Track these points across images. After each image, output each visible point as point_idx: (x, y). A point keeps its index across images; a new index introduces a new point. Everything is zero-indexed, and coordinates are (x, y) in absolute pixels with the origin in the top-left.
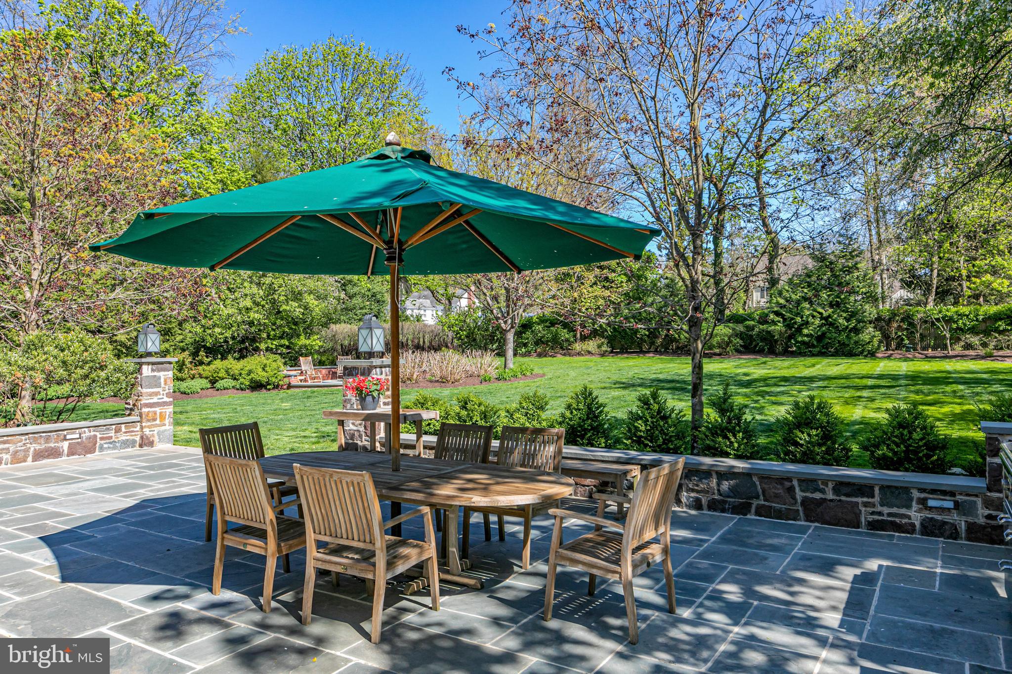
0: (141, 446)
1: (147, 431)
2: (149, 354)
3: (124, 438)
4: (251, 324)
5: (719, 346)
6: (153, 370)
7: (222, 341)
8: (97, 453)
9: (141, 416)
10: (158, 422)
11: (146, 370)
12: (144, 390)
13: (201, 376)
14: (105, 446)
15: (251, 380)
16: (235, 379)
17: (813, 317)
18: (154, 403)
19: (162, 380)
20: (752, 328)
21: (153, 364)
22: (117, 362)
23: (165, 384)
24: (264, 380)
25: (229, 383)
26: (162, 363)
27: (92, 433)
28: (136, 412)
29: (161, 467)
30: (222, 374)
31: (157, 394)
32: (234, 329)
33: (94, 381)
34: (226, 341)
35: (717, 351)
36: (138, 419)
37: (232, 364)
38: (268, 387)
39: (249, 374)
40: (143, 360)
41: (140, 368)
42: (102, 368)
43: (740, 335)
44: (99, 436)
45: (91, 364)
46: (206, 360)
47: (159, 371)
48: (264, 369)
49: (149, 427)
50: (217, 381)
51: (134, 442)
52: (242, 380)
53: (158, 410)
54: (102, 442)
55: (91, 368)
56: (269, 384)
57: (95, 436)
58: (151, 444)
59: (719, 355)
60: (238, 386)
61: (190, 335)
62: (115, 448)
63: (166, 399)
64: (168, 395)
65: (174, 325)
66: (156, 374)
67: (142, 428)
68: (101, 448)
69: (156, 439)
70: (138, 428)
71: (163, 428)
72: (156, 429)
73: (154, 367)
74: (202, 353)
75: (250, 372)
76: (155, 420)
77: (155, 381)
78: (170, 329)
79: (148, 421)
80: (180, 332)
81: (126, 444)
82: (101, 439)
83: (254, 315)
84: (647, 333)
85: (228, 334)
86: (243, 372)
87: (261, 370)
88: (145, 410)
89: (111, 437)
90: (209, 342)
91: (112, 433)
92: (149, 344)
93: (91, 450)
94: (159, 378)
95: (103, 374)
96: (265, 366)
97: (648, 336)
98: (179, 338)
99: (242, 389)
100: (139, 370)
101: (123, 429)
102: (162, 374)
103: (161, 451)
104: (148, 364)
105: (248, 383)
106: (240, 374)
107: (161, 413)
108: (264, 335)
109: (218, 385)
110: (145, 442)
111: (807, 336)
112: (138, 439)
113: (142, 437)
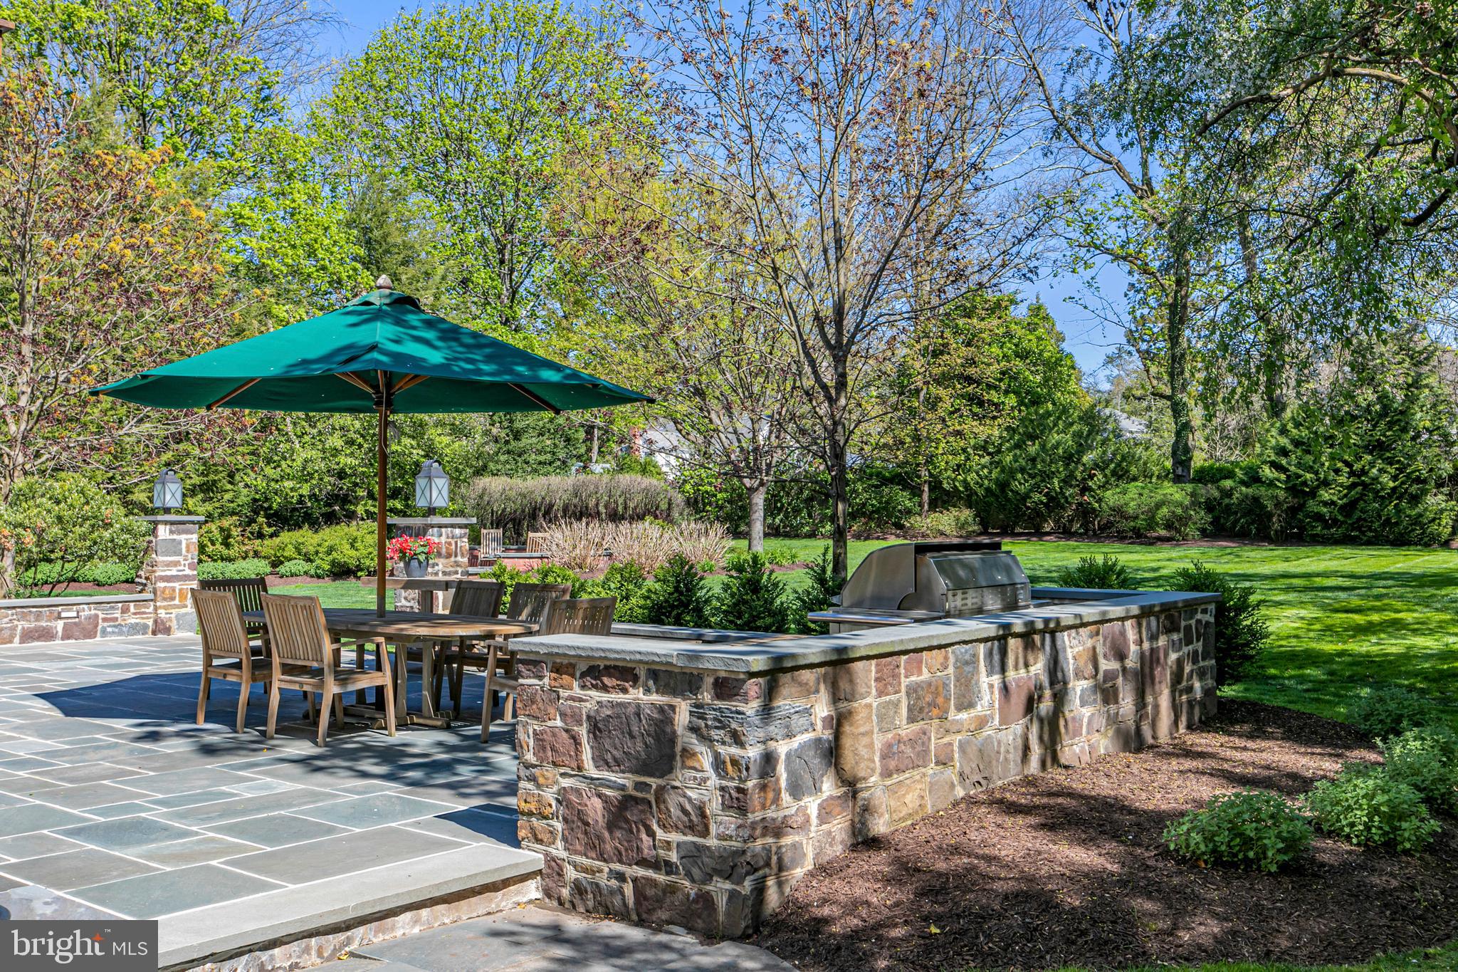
0: (154, 633)
1: (162, 613)
2: (167, 511)
3: (133, 621)
4: (341, 475)
5: (1169, 526)
6: (171, 532)
7: (294, 501)
8: (98, 638)
9: (155, 593)
10: (177, 602)
11: (163, 531)
12: (160, 559)
13: (256, 554)
14: (109, 630)
15: (333, 563)
16: (309, 560)
17: (1337, 471)
18: (173, 576)
19: (184, 546)
20: (1228, 494)
21: (172, 523)
22: (125, 520)
23: (188, 551)
24: (353, 563)
25: (299, 565)
26: (183, 523)
27: (93, 612)
28: (149, 588)
29: (175, 652)
30: (290, 551)
31: (176, 564)
32: (314, 482)
33: (95, 543)
34: (300, 502)
35: (1163, 533)
36: (151, 596)
37: (306, 537)
38: (359, 574)
39: (329, 553)
40: (159, 518)
41: (155, 529)
42: (107, 526)
43: (1210, 506)
44: (101, 616)
45: (93, 521)
46: (268, 530)
47: (179, 533)
48: (352, 546)
49: (165, 608)
50: (282, 563)
51: (146, 627)
52: (318, 562)
53: (177, 585)
54: (106, 624)
55: (93, 526)
56: (361, 570)
57: (97, 616)
58: (167, 631)
59: (1168, 540)
60: (312, 572)
61: (245, 491)
62: (120, 633)
63: (188, 572)
64: (191, 567)
65: (220, 476)
66: (175, 537)
67: (156, 608)
68: (104, 633)
69: (174, 625)
70: (151, 610)
71: (183, 610)
72: (174, 611)
73: (174, 527)
74: (261, 519)
75: (331, 550)
76: (173, 599)
77: (174, 548)
78: (215, 482)
79: (165, 599)
80: (229, 487)
81: (135, 629)
82: (105, 620)
83: (345, 461)
84: (1044, 499)
85: (305, 490)
86: (321, 550)
87: (348, 546)
88: (161, 585)
89: (116, 619)
90: (277, 502)
91: (118, 614)
92: (168, 497)
93: (91, 634)
94: (180, 543)
95: (107, 535)
96: (355, 540)
97: (1046, 505)
98: (228, 496)
99: (319, 577)
100: (154, 532)
101: (132, 610)
102: (183, 537)
103: (179, 639)
104: (166, 523)
105: (327, 567)
106: (317, 553)
107: (181, 590)
108: (361, 493)
109: (282, 569)
110: (161, 628)
111: (1325, 504)
112: (150, 623)
113: (156, 622)
